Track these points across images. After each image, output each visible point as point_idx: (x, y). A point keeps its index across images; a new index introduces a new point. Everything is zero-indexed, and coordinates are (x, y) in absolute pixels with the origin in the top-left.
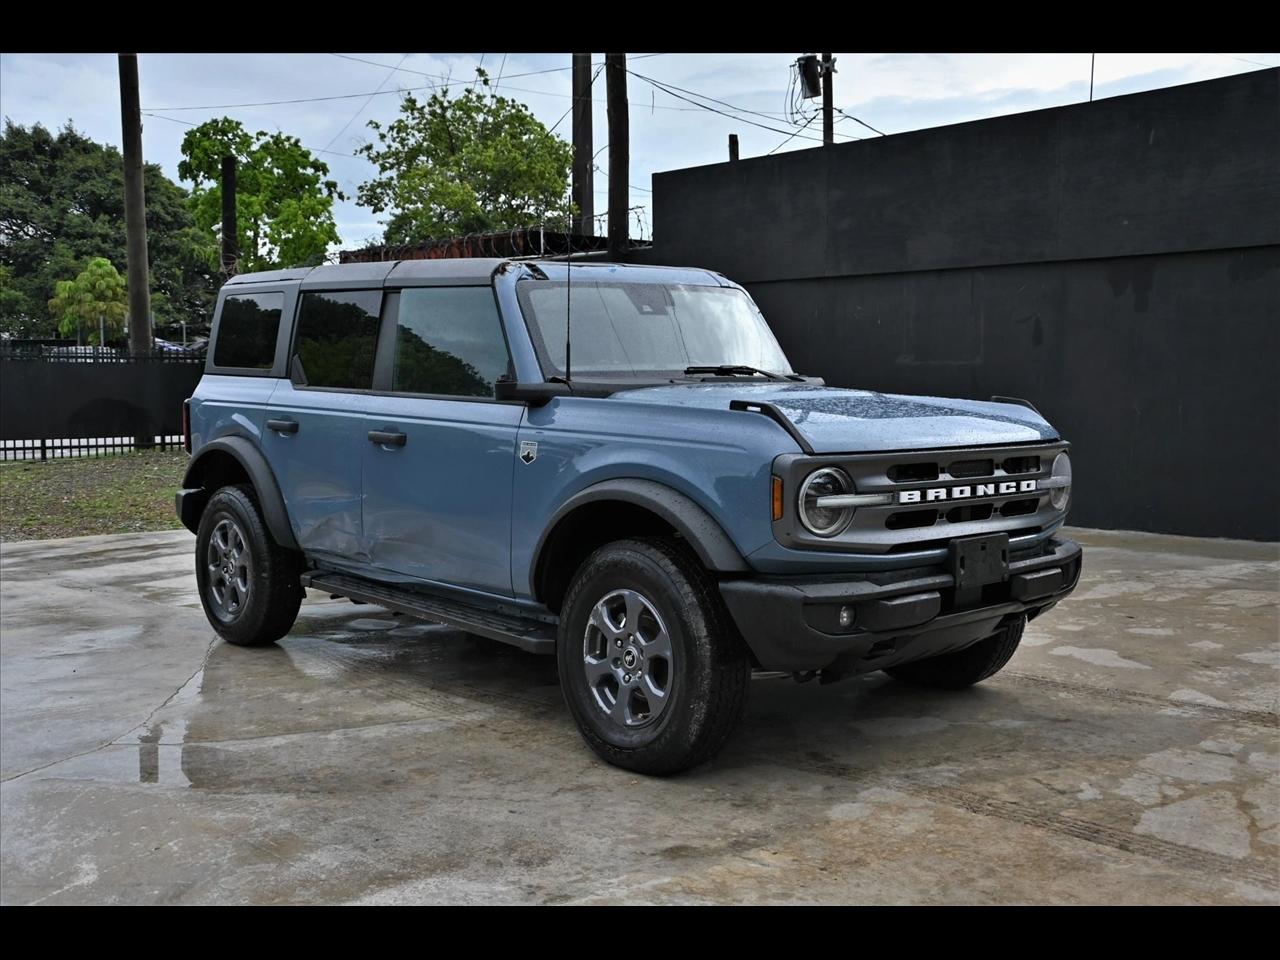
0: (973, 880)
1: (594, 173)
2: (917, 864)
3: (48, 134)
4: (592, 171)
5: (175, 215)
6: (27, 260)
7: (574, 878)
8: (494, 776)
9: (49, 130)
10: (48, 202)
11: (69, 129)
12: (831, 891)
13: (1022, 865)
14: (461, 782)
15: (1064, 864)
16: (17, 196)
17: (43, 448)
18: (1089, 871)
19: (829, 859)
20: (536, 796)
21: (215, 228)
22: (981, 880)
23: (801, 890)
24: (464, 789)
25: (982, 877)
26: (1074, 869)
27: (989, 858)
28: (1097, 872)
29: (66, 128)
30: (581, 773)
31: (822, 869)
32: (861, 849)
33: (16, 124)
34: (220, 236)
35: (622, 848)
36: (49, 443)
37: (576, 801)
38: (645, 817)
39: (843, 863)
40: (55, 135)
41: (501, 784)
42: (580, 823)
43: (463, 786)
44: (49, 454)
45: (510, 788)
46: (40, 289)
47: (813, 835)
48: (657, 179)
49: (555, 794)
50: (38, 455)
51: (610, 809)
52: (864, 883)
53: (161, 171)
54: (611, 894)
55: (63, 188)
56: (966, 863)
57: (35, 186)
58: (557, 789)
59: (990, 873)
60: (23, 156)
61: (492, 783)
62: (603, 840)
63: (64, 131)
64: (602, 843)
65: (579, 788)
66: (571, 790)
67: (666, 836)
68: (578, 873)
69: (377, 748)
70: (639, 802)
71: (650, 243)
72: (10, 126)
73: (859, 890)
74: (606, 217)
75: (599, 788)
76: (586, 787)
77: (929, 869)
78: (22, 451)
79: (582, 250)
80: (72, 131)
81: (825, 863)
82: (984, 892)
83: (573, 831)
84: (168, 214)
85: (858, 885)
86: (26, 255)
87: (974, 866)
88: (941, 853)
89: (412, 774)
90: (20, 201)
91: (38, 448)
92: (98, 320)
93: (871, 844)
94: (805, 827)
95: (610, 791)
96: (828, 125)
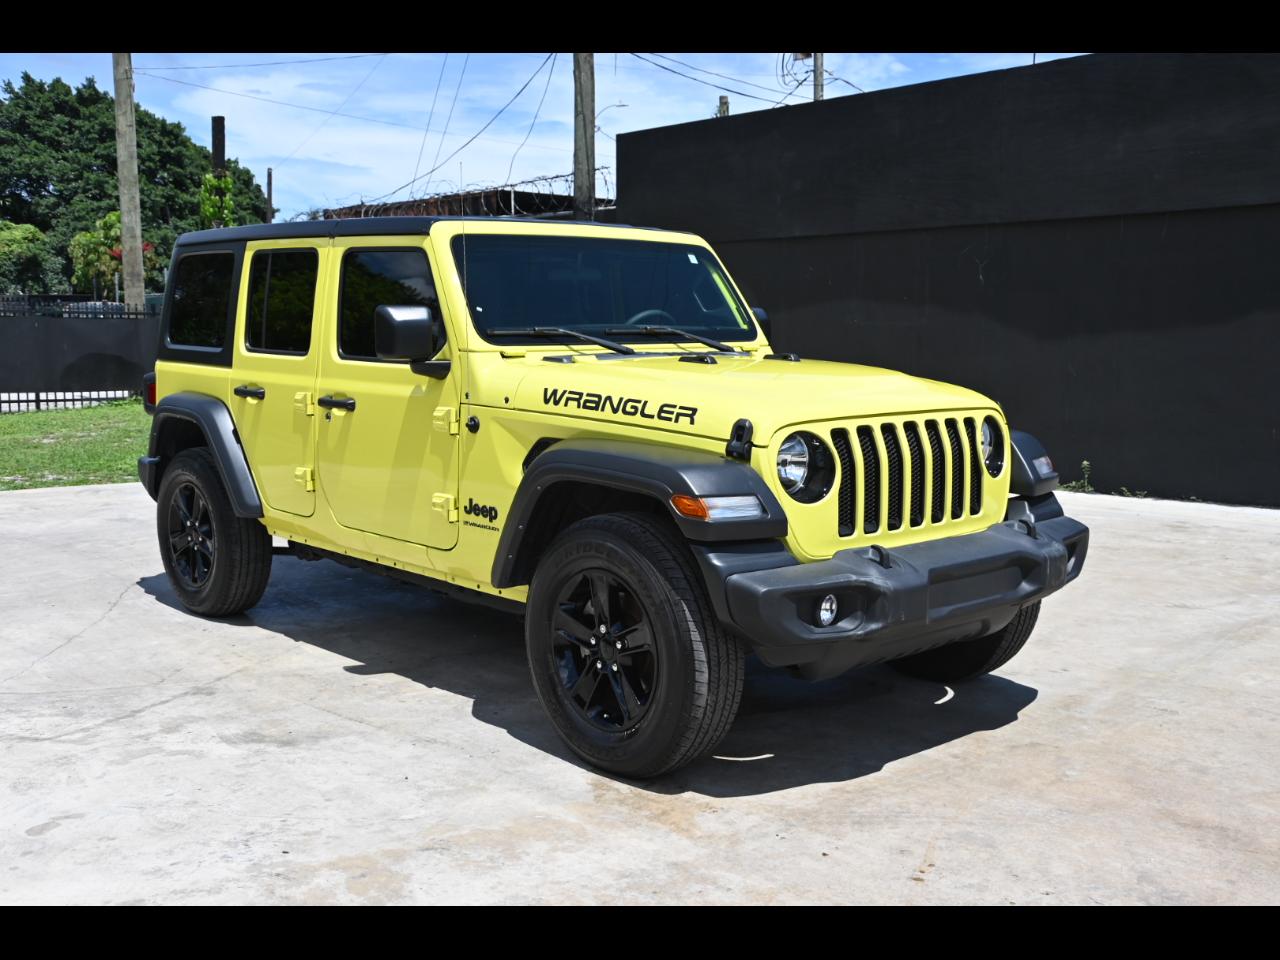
17: (38, 401)
36: (43, 396)
44: (43, 406)
48: (623, 138)
50: (33, 406)
71: (615, 205)
78: (16, 404)
79: (550, 210)
91: (32, 401)
96: (818, 86)
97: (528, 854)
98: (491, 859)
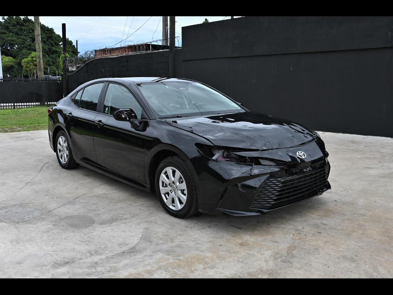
17: (14, 106)
21: (60, 44)
34: (62, 46)
44: (16, 107)
48: (183, 28)
71: (181, 48)
78: (8, 107)
79: (162, 49)
91: (12, 106)
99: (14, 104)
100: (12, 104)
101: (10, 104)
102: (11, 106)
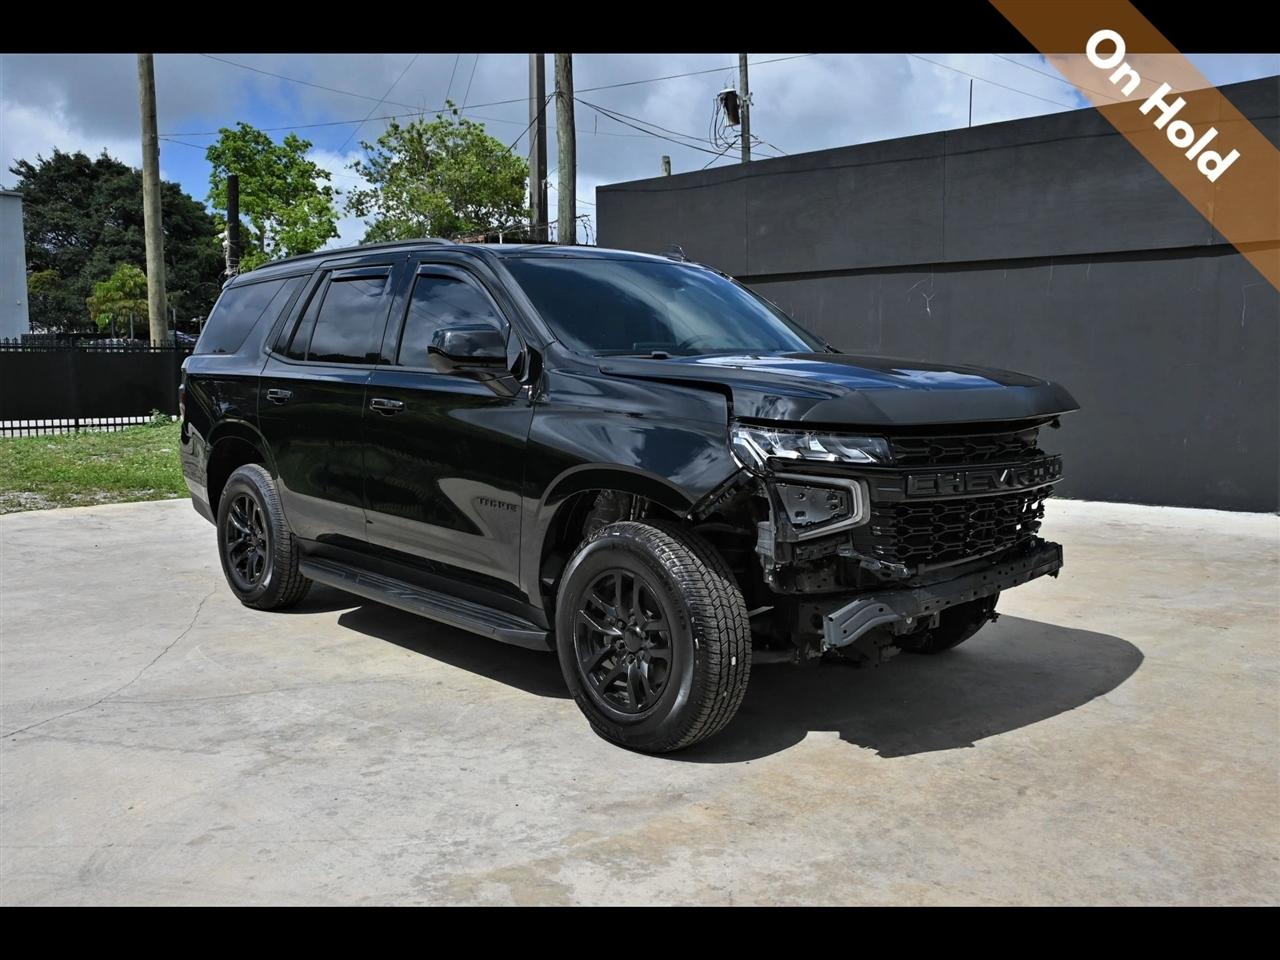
0: (889, 830)
1: (548, 190)
2: (837, 816)
3: (88, 160)
4: (546, 188)
5: (193, 226)
6: (70, 264)
7: (519, 837)
8: (447, 732)
9: (88, 156)
10: (88, 216)
11: (105, 155)
12: (760, 847)
13: (933, 815)
14: (418, 740)
15: (970, 812)
16: (63, 210)
17: (77, 426)
18: (992, 818)
19: (756, 813)
20: (486, 753)
21: (222, 236)
22: (896, 830)
23: (732, 846)
24: (420, 747)
25: (897, 827)
26: (978, 816)
27: (903, 808)
28: (1000, 819)
29: (102, 155)
30: (528, 729)
31: (751, 824)
32: (786, 802)
33: (62, 152)
34: (226, 243)
35: (565, 805)
36: (81, 422)
37: (524, 758)
38: (588, 773)
39: (770, 817)
40: (93, 160)
41: (453, 742)
42: (526, 780)
43: (420, 743)
44: (81, 430)
45: (463, 745)
46: (83, 289)
47: (742, 789)
48: (601, 191)
49: (503, 751)
50: (72, 431)
51: (555, 766)
52: (791, 837)
53: (181, 188)
54: (554, 853)
55: (100, 205)
56: (882, 815)
57: (77, 202)
58: (506, 745)
59: (904, 823)
60: (66, 178)
61: (446, 740)
62: (548, 797)
63: (101, 158)
64: (546, 801)
65: (525, 744)
66: (519, 746)
67: (606, 792)
68: (523, 832)
69: (343, 706)
70: (580, 757)
72: (57, 153)
73: (786, 844)
74: (556, 224)
75: (544, 744)
76: (532, 743)
77: (848, 821)
78: (59, 429)
80: (106, 156)
81: (754, 817)
82: (900, 843)
83: (519, 789)
84: (188, 224)
85: (784, 840)
86: (70, 259)
87: (889, 816)
88: (859, 804)
89: (374, 732)
90: (66, 215)
91: (72, 426)
92: (128, 316)
93: (796, 798)
94: (734, 781)
95: (555, 747)
96: (746, 149)
97: (675, 859)
98: (643, 866)
99: (77, 422)
100: (72, 422)
101: (64, 422)
102: (68, 426)
